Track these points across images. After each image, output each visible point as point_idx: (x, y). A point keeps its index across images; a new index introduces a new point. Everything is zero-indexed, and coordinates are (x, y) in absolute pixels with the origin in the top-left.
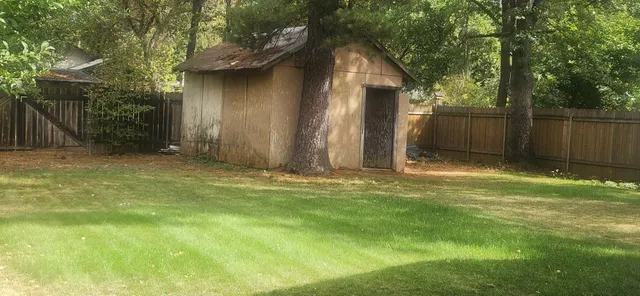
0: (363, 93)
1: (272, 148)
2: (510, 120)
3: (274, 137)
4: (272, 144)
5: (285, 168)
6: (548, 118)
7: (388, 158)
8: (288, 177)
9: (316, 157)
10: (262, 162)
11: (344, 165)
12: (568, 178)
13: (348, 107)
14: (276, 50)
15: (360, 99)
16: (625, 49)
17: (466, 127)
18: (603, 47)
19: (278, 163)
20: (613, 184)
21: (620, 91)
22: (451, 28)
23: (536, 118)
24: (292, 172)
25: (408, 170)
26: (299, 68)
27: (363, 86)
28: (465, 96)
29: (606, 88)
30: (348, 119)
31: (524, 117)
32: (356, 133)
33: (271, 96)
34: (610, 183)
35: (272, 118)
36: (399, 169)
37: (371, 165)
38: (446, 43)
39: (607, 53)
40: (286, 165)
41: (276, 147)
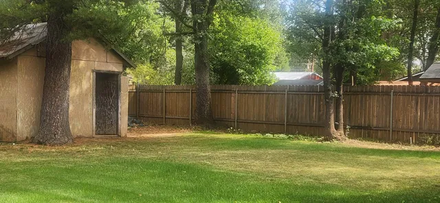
0: (92, 76)
1: (19, 124)
2: (194, 95)
3: (21, 114)
4: (19, 120)
5: (32, 140)
6: (220, 91)
7: (115, 126)
8: (37, 148)
9: (60, 129)
10: (10, 136)
11: (80, 134)
12: (239, 133)
13: (81, 88)
14: (20, 42)
15: (91, 81)
16: (252, 45)
17: (162, 100)
18: (239, 44)
19: (25, 135)
20: (271, 136)
21: (249, 72)
22: (133, 30)
23: (213, 92)
24: (39, 143)
25: (129, 135)
26: (40, 57)
27: (93, 71)
28: (148, 78)
29: (242, 71)
30: (82, 96)
31: (205, 91)
32: (90, 109)
33: (17, 81)
34: (269, 135)
35: (18, 99)
36: (123, 135)
37: (101, 132)
38: (130, 40)
39: (242, 47)
40: (33, 138)
41: (23, 123)
